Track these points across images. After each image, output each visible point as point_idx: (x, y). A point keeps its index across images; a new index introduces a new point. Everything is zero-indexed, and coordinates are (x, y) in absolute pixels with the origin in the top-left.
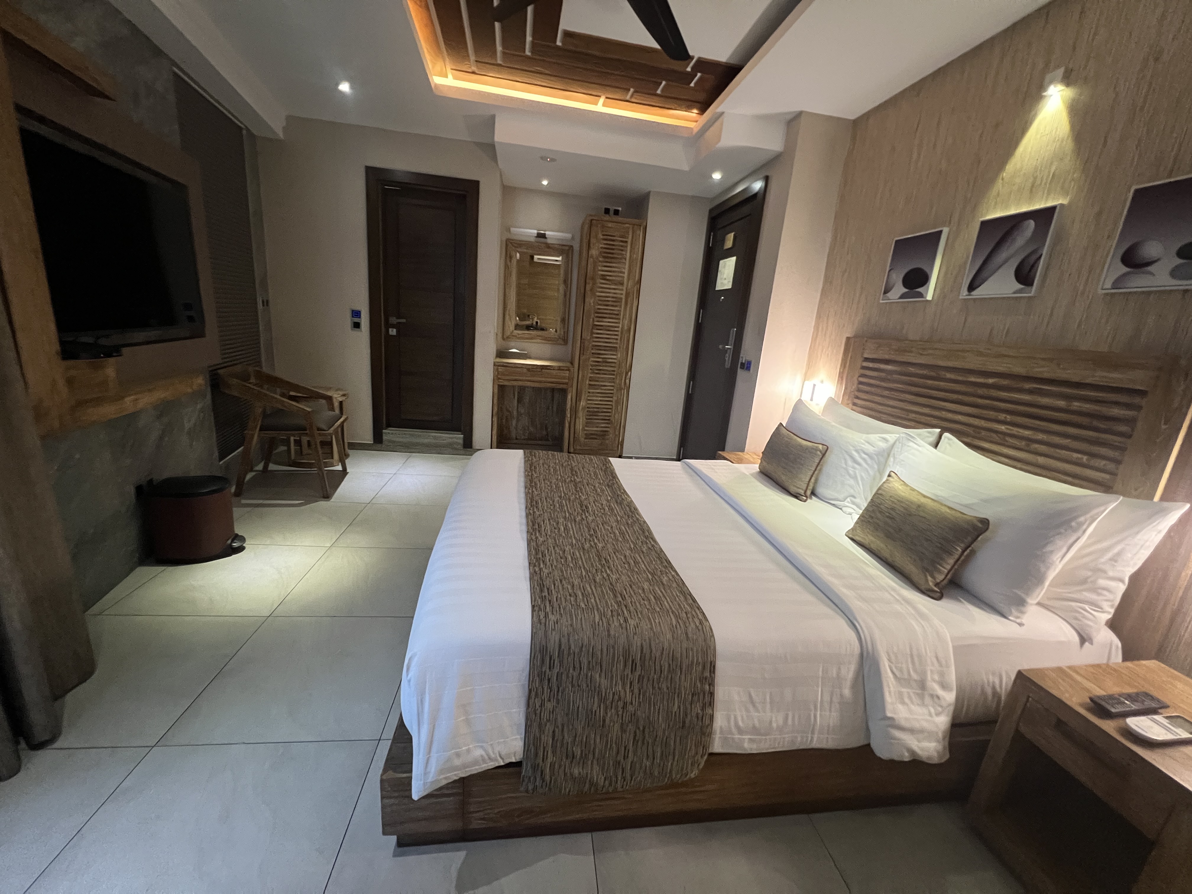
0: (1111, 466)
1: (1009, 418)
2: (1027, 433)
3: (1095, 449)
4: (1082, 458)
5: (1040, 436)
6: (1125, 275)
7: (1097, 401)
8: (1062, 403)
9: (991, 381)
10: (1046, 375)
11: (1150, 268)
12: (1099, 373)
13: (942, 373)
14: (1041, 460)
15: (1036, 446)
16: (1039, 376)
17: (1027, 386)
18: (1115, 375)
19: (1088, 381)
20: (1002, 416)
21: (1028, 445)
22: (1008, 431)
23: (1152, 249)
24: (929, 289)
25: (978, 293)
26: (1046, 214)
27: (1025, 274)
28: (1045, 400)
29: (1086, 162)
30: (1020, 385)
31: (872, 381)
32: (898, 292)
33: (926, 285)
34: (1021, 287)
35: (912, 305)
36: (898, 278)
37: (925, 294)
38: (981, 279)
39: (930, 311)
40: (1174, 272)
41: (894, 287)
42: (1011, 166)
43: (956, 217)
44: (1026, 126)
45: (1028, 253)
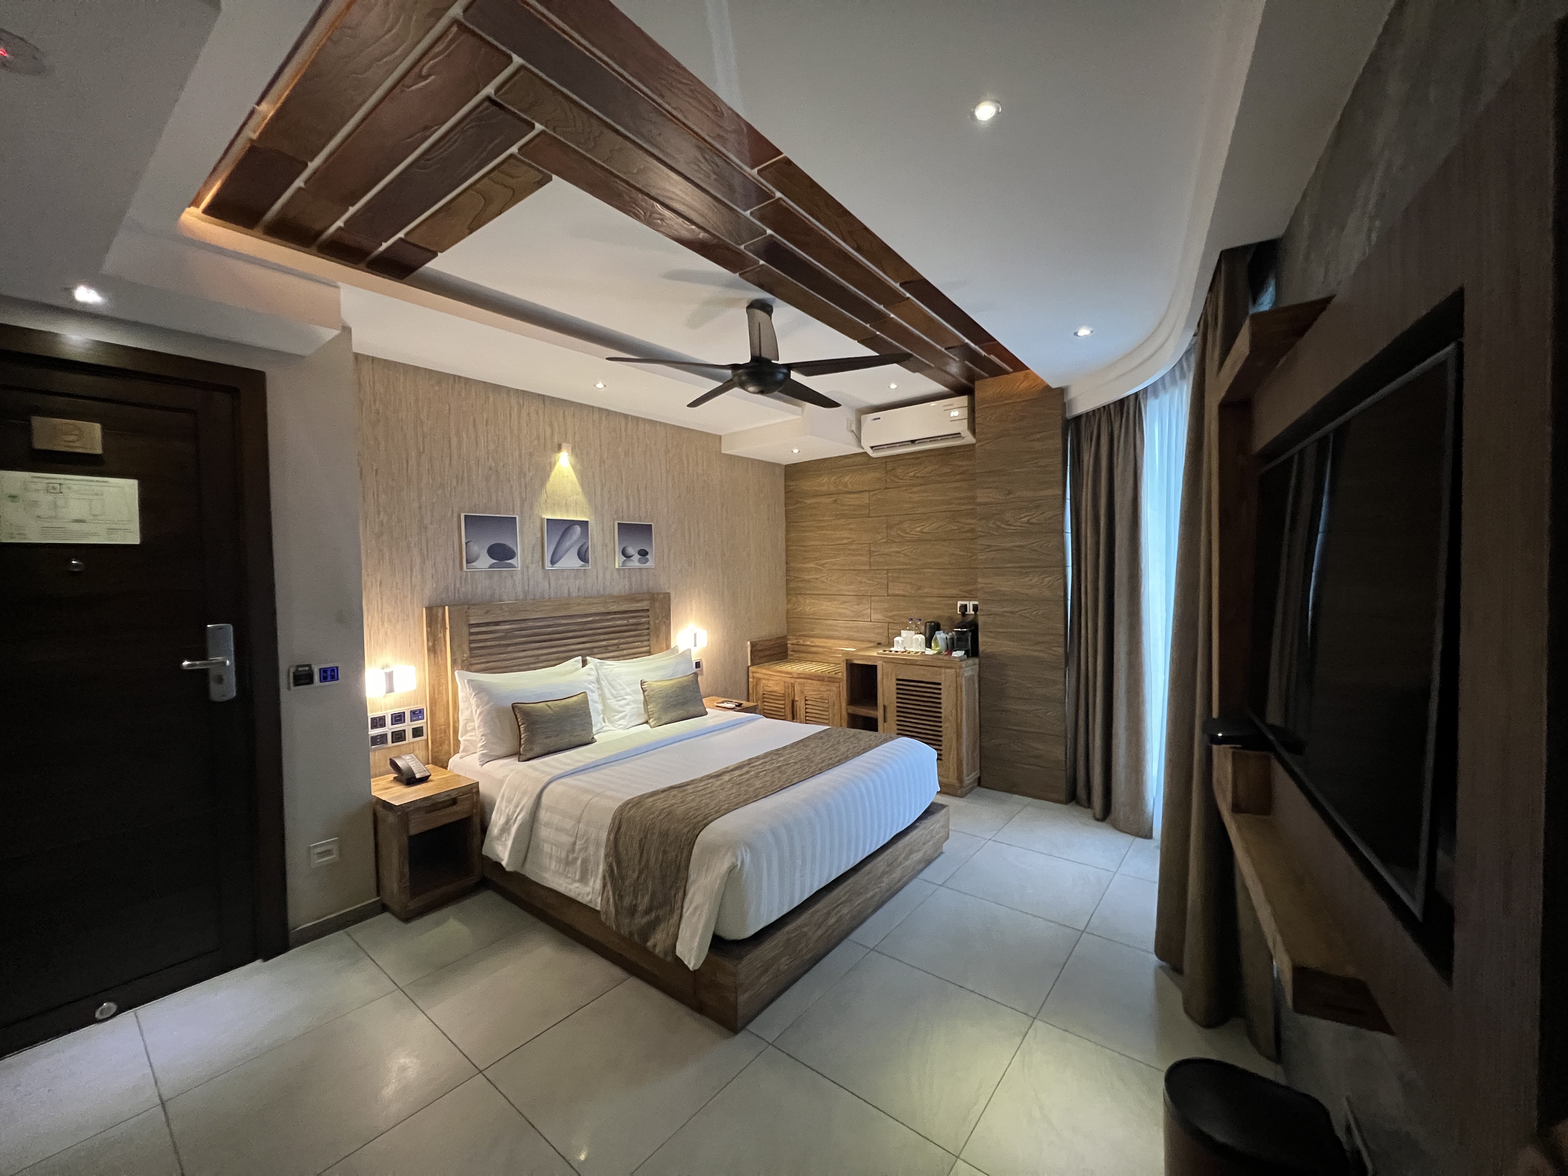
2: (616, 641)
3: (641, 639)
5: (622, 641)
6: (625, 560)
7: (634, 617)
8: (625, 622)
10: (615, 610)
11: (631, 559)
14: (625, 652)
17: (609, 617)
18: (638, 605)
19: (630, 609)
20: (601, 637)
23: (631, 551)
24: (516, 561)
25: (558, 566)
26: (584, 524)
27: (583, 556)
28: (619, 622)
29: (590, 501)
30: (605, 618)
31: (488, 644)
32: (485, 562)
33: (515, 559)
34: (583, 563)
35: (504, 574)
36: (480, 549)
37: (516, 565)
38: (556, 558)
39: (518, 578)
40: (639, 561)
41: (481, 558)
42: (549, 486)
43: (517, 509)
44: (552, 466)
45: (580, 545)
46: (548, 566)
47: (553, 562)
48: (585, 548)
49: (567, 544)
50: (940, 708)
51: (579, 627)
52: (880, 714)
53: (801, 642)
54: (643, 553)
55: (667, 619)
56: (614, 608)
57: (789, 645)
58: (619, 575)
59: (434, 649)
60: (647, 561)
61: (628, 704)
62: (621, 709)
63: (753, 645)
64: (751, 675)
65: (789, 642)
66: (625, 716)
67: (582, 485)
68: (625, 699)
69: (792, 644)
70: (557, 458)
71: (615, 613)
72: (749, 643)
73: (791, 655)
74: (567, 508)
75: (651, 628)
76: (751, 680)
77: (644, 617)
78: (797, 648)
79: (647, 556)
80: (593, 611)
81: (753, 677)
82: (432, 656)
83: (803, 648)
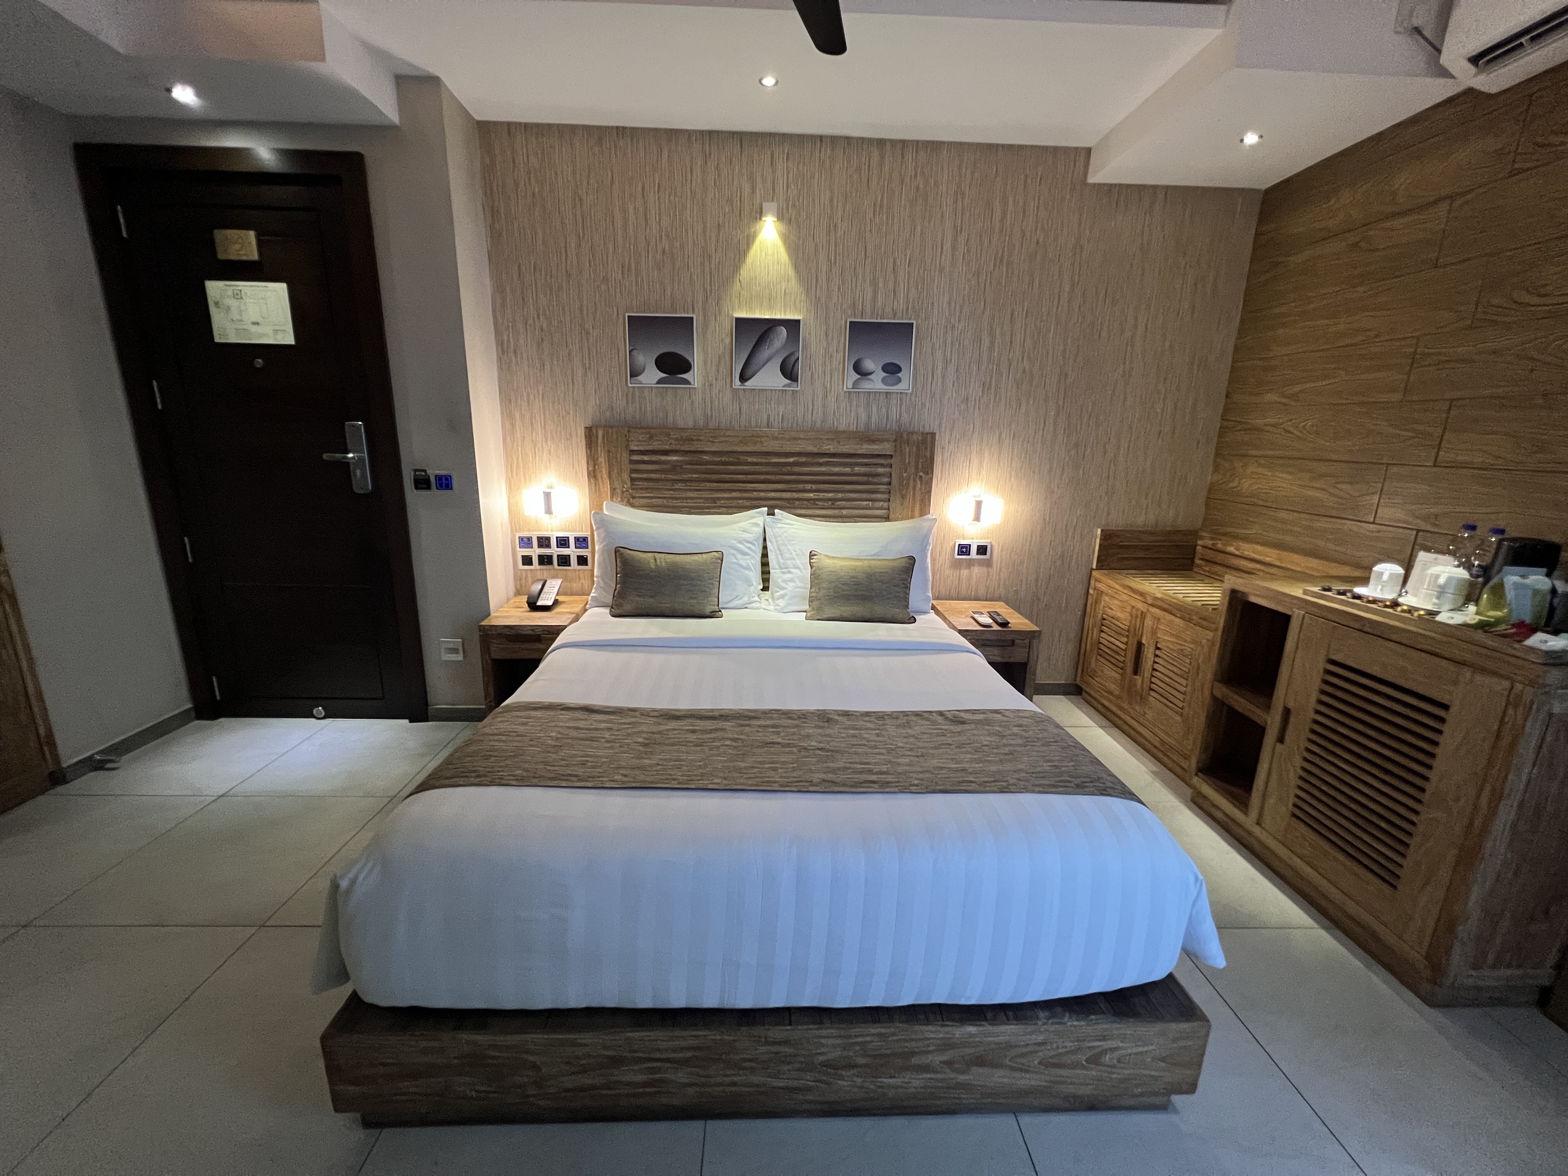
0: (885, 505)
1: (814, 487)
2: (830, 495)
3: (873, 496)
4: (869, 504)
5: (840, 495)
6: (859, 379)
7: (866, 465)
8: (848, 470)
9: (791, 460)
10: (833, 451)
11: (869, 377)
12: (865, 446)
13: (743, 458)
14: (845, 512)
15: (839, 503)
16: (828, 452)
17: (822, 460)
18: (875, 447)
19: (860, 452)
20: (808, 486)
21: (833, 504)
22: (816, 497)
23: (869, 364)
24: (695, 377)
25: (749, 384)
26: (793, 326)
27: (789, 371)
28: (836, 469)
29: (807, 291)
30: (816, 460)
31: (653, 476)
32: (652, 375)
33: (691, 372)
34: (788, 381)
35: (680, 392)
36: (647, 360)
37: (692, 381)
38: (749, 372)
39: (698, 398)
40: (884, 381)
41: (646, 370)
42: (745, 272)
43: (699, 306)
44: (750, 240)
45: (787, 354)
46: (737, 382)
47: (743, 378)
48: (793, 359)
49: (765, 353)
50: (1430, 767)
51: (775, 469)
52: (1272, 722)
53: (1220, 545)
54: (892, 370)
55: (927, 474)
56: (831, 448)
57: (1199, 548)
58: (851, 402)
59: (593, 475)
60: (899, 380)
61: (792, 580)
62: (783, 585)
63: (1107, 536)
64: (1092, 582)
65: (1200, 542)
66: (785, 595)
67: (796, 267)
68: (789, 572)
69: (1203, 547)
70: (758, 227)
71: (834, 455)
72: (1099, 531)
73: (1199, 566)
74: (771, 301)
75: (893, 483)
76: (1091, 591)
77: (882, 465)
78: (1210, 554)
79: (899, 375)
80: (797, 449)
81: (1095, 589)
82: (592, 481)
83: (1220, 557)
